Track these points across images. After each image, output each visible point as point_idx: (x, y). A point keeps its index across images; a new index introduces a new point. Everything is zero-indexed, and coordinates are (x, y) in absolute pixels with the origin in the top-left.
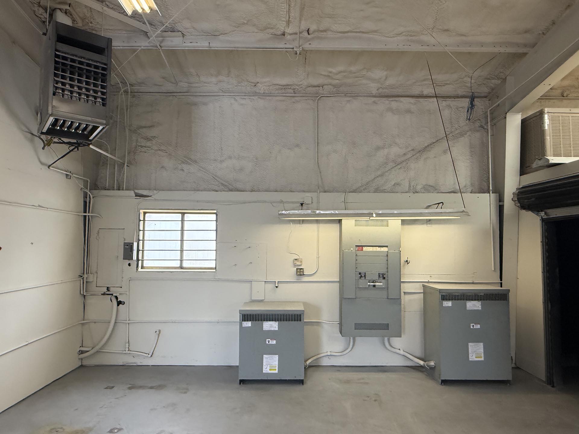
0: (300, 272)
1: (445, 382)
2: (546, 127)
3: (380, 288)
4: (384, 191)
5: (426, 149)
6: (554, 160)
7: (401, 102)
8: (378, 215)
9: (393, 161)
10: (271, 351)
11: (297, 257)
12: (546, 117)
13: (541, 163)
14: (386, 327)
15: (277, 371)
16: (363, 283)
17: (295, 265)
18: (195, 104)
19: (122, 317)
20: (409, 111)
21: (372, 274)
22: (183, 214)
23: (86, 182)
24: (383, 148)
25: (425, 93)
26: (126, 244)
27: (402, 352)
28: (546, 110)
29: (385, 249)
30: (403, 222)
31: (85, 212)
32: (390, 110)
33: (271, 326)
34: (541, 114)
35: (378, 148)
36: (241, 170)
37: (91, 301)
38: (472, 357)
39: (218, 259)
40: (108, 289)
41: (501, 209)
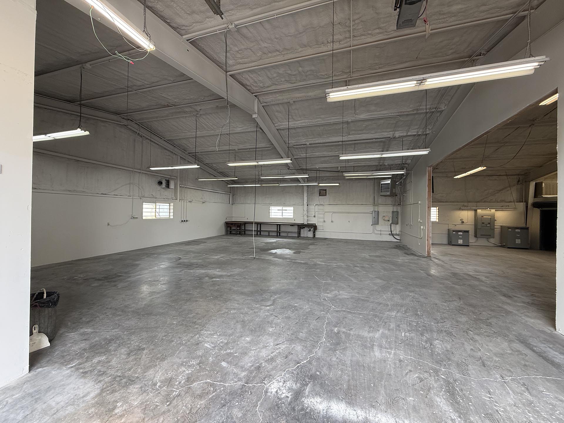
0: (463, 222)
1: (508, 248)
2: (543, 187)
3: (489, 226)
4: (487, 202)
5: (502, 189)
6: (544, 196)
7: (493, 177)
8: (490, 209)
9: (490, 193)
10: (460, 239)
13: (540, 196)
14: (490, 236)
15: (462, 243)
16: (483, 225)
17: (461, 220)
20: (496, 180)
21: (486, 223)
24: (487, 190)
25: (502, 174)
27: (493, 243)
28: (544, 182)
29: (490, 217)
30: (496, 210)
32: (490, 179)
36: (443, 197)
39: (439, 219)
41: (527, 207)
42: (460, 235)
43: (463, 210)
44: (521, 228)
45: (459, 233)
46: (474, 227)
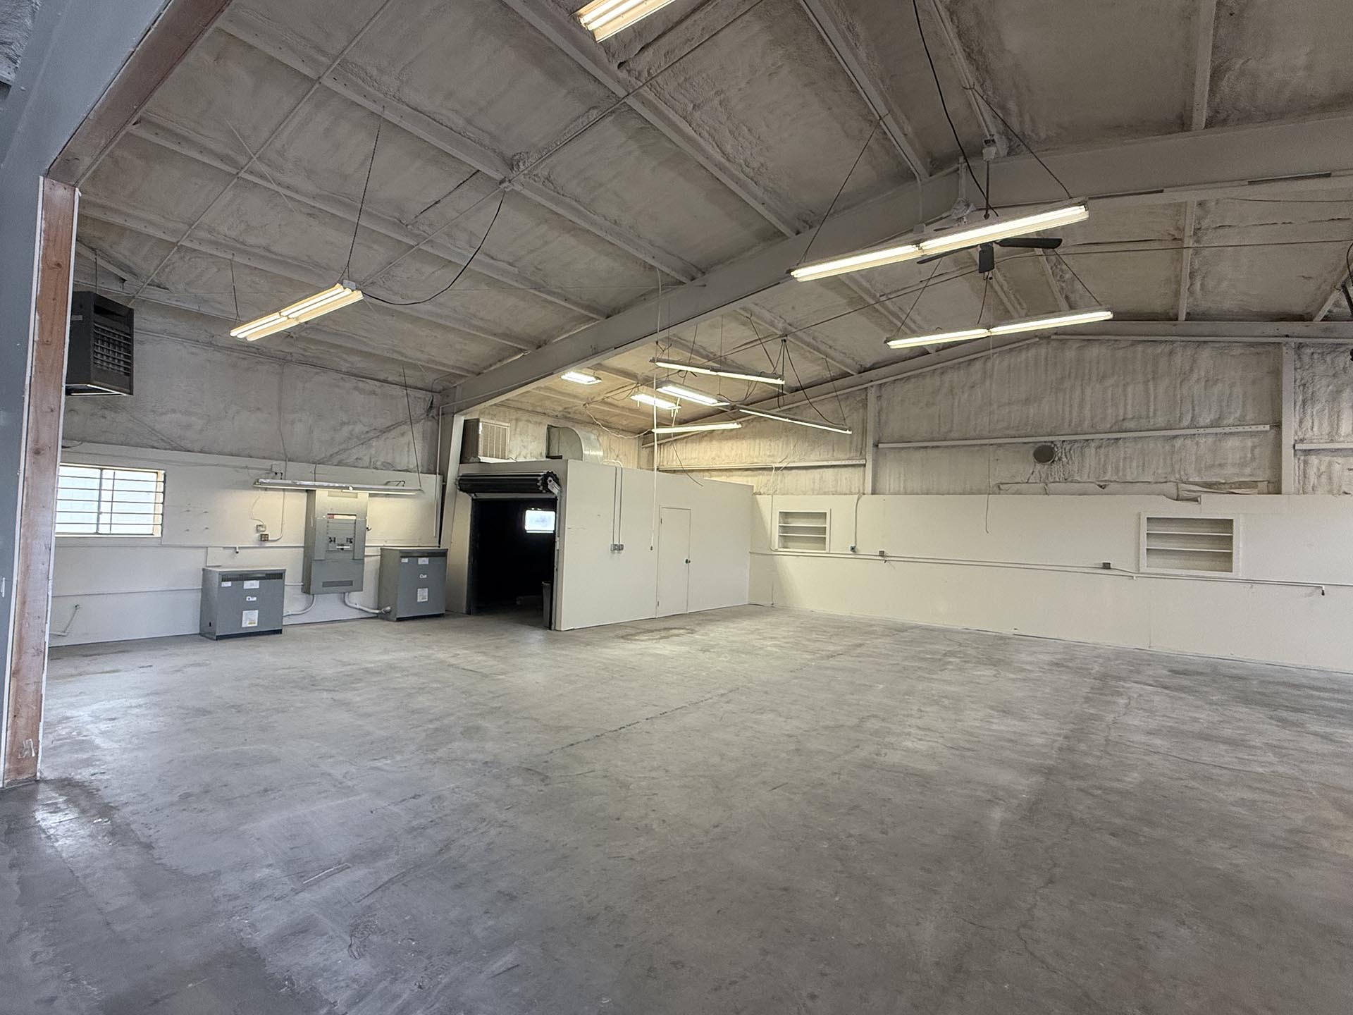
0: (264, 538)
1: (400, 620)
2: (480, 433)
3: (348, 551)
4: (347, 465)
5: (388, 429)
6: (483, 459)
8: (354, 489)
9: (357, 437)
10: (251, 607)
11: (261, 524)
12: (481, 424)
13: (475, 460)
14: (351, 583)
15: (256, 625)
16: (332, 546)
17: (258, 531)
20: (374, 393)
21: (341, 538)
22: (102, 470)
24: (348, 423)
25: (390, 379)
27: (358, 606)
28: (481, 420)
29: (354, 518)
30: (371, 495)
32: (356, 388)
33: (253, 585)
34: (478, 421)
35: (343, 424)
36: (188, 426)
38: (419, 599)
39: (164, 524)
41: (444, 488)
42: (252, 592)
43: (266, 489)
44: (430, 554)
45: (248, 585)
46: (301, 557)
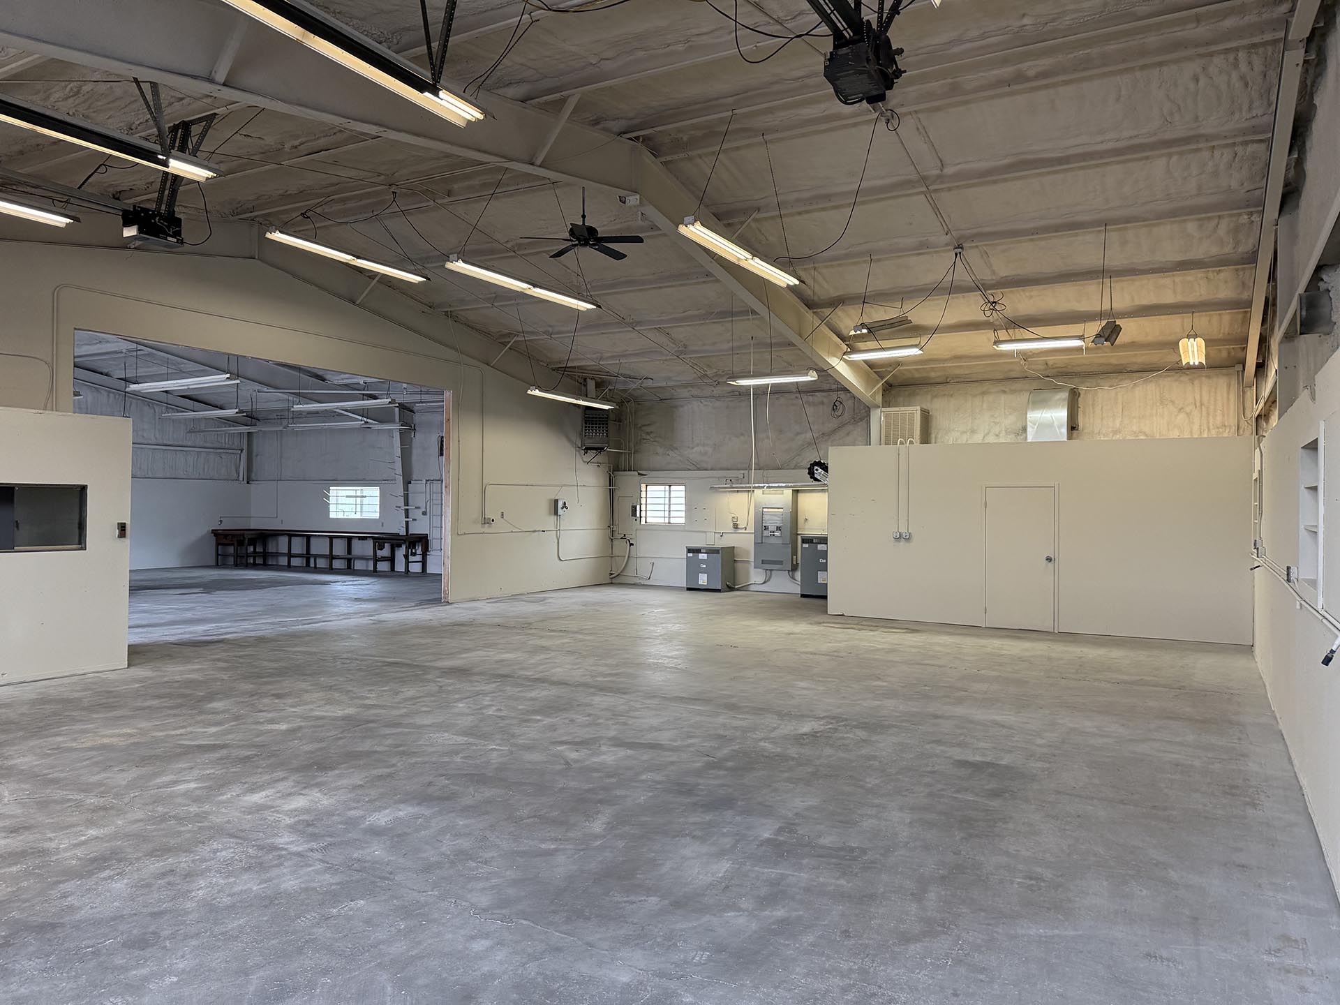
0: (736, 526)
1: (802, 596)
7: (816, 396)
11: (735, 516)
14: (781, 562)
16: (766, 533)
17: (733, 521)
18: (676, 407)
19: (633, 554)
21: (772, 526)
22: (670, 486)
23: (609, 468)
26: (633, 507)
29: (782, 510)
31: (610, 486)
36: (706, 454)
37: (615, 542)
39: (686, 518)
40: (625, 535)
42: (703, 561)
45: (701, 556)
